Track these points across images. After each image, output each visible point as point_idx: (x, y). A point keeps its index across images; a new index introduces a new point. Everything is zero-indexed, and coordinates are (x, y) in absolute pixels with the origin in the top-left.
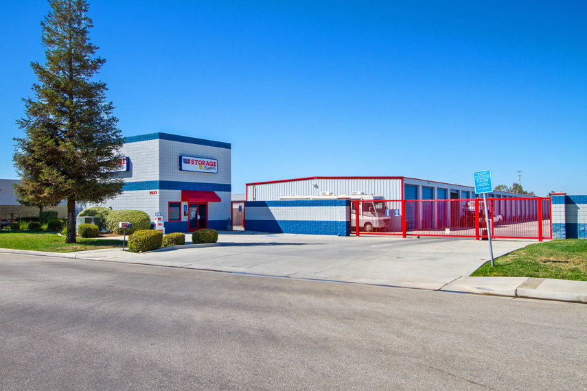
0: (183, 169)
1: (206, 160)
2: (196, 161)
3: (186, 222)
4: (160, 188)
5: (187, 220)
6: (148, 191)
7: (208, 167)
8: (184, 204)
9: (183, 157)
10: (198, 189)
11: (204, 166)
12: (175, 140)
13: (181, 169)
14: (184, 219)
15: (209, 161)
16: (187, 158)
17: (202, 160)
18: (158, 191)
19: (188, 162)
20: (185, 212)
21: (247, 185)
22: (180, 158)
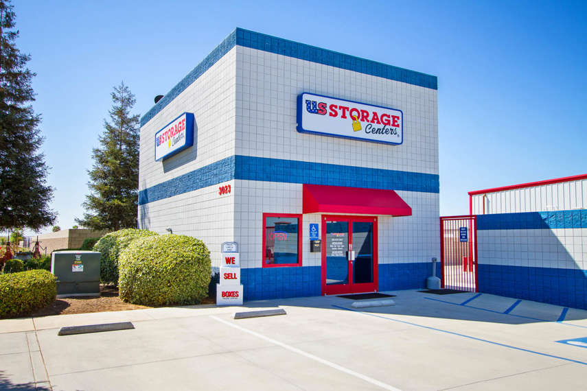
0: (305, 127)
1: (371, 110)
2: (344, 109)
3: (316, 268)
4: (238, 176)
5: (319, 264)
6: (216, 188)
7: (376, 126)
8: (313, 219)
9: (305, 97)
10: (349, 182)
11: (366, 123)
12: (284, 53)
13: (300, 129)
14: (311, 260)
15: (380, 112)
16: (319, 100)
17: (360, 107)
18: (232, 183)
19: (319, 109)
20: (312, 243)
21: (471, 194)
22: (299, 99)
